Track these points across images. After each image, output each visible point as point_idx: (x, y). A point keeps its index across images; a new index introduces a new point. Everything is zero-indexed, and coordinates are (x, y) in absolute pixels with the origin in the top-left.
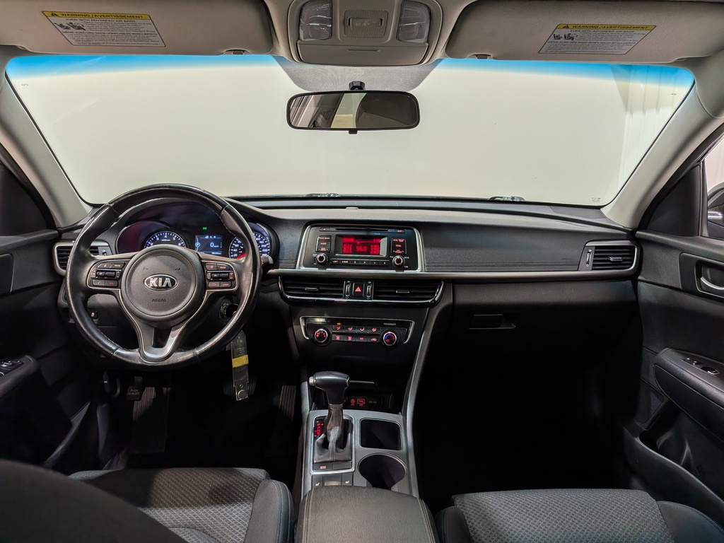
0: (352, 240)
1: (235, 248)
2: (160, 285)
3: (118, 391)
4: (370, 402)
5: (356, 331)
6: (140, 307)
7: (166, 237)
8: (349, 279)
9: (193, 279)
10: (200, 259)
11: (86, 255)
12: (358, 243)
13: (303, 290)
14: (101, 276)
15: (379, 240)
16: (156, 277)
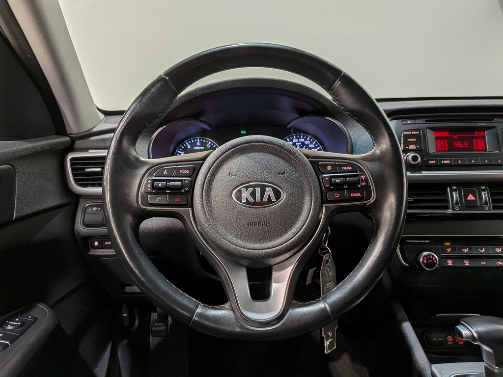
0: (446, 134)
2: (258, 200)
5: (474, 253)
6: (230, 237)
7: (198, 144)
8: (454, 184)
9: (307, 188)
12: (455, 137)
14: (160, 189)
15: (482, 133)
16: (250, 186)
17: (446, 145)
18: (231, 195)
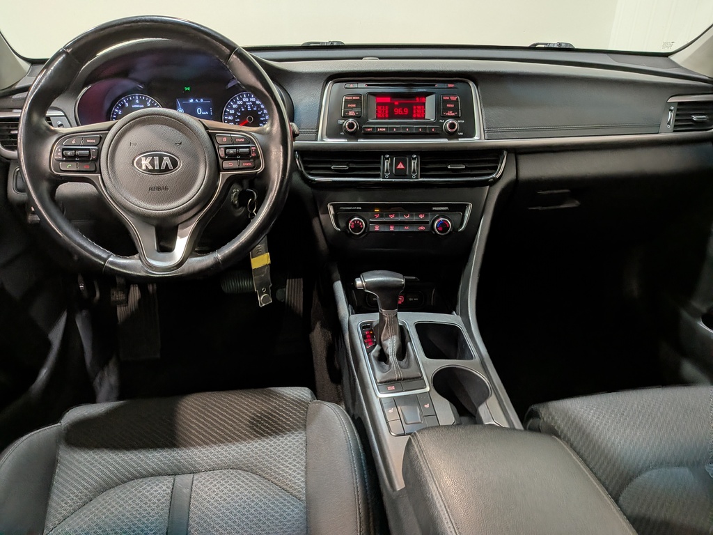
0: (388, 100)
1: (230, 114)
2: (157, 168)
3: (98, 295)
4: (410, 299)
5: (400, 219)
6: (133, 199)
7: (137, 101)
8: (388, 153)
9: (202, 159)
10: (206, 128)
11: (44, 128)
12: (396, 103)
13: (330, 169)
14: (70, 157)
15: (423, 99)
16: (150, 156)
17: (387, 112)
18: (133, 163)
